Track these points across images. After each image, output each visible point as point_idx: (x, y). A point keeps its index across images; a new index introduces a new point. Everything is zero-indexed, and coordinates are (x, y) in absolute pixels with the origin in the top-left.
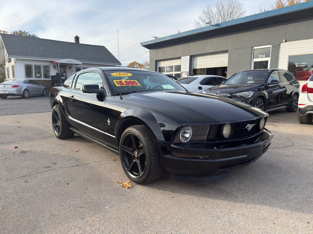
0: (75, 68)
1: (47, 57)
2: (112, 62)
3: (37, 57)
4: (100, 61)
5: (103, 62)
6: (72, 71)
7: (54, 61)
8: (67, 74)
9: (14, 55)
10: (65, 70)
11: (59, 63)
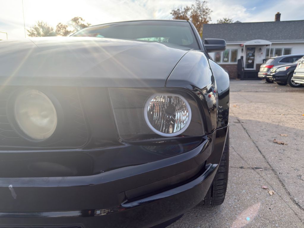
0: (266, 49)
6: (262, 54)
7: (242, 44)
8: (256, 56)
10: (254, 52)
11: (244, 46)
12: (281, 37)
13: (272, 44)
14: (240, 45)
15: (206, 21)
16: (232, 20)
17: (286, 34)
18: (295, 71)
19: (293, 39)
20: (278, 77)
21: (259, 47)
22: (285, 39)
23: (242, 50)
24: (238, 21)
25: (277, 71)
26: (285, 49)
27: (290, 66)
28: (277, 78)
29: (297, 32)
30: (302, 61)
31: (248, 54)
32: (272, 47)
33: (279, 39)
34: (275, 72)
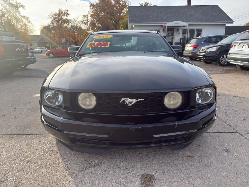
0: (182, 29)
1: (158, 22)
2: (222, 21)
3: (150, 22)
4: (209, 20)
5: (212, 21)
6: (179, 34)
7: (163, 25)
8: (175, 36)
9: (133, 22)
10: (173, 32)
11: (166, 26)
12: (194, 19)
13: (189, 25)
14: (162, 26)
15: (126, 4)
16: (151, 4)
17: (197, 17)
18: (229, 52)
19: (203, 21)
20: (209, 57)
21: (177, 28)
22: (197, 21)
23: (164, 30)
24: (155, 5)
25: (207, 51)
26: (197, 29)
27: (219, 47)
28: (207, 58)
29: (205, 15)
30: (239, 42)
31: (168, 33)
32: (188, 28)
33: (192, 21)
34: (205, 52)
